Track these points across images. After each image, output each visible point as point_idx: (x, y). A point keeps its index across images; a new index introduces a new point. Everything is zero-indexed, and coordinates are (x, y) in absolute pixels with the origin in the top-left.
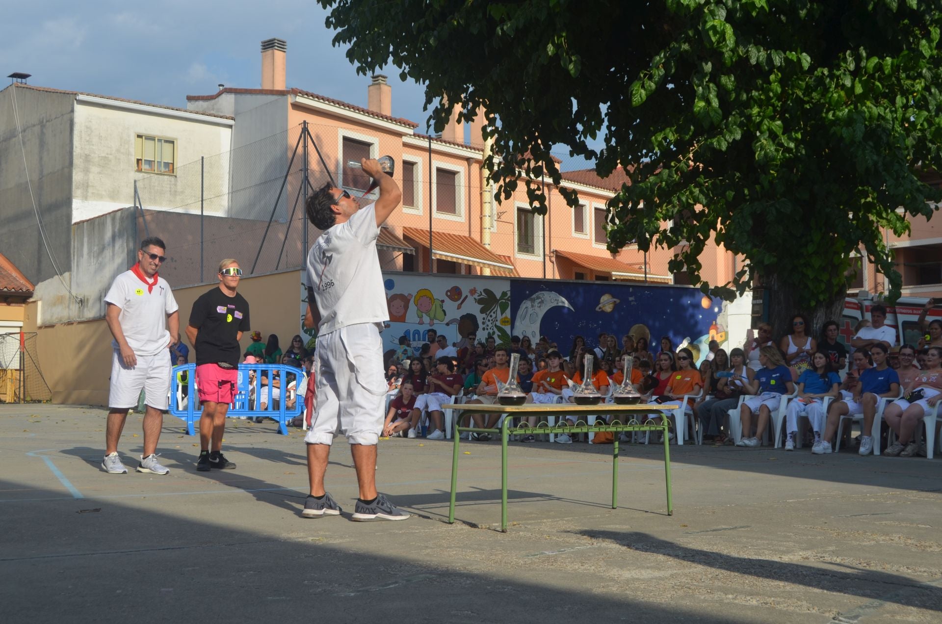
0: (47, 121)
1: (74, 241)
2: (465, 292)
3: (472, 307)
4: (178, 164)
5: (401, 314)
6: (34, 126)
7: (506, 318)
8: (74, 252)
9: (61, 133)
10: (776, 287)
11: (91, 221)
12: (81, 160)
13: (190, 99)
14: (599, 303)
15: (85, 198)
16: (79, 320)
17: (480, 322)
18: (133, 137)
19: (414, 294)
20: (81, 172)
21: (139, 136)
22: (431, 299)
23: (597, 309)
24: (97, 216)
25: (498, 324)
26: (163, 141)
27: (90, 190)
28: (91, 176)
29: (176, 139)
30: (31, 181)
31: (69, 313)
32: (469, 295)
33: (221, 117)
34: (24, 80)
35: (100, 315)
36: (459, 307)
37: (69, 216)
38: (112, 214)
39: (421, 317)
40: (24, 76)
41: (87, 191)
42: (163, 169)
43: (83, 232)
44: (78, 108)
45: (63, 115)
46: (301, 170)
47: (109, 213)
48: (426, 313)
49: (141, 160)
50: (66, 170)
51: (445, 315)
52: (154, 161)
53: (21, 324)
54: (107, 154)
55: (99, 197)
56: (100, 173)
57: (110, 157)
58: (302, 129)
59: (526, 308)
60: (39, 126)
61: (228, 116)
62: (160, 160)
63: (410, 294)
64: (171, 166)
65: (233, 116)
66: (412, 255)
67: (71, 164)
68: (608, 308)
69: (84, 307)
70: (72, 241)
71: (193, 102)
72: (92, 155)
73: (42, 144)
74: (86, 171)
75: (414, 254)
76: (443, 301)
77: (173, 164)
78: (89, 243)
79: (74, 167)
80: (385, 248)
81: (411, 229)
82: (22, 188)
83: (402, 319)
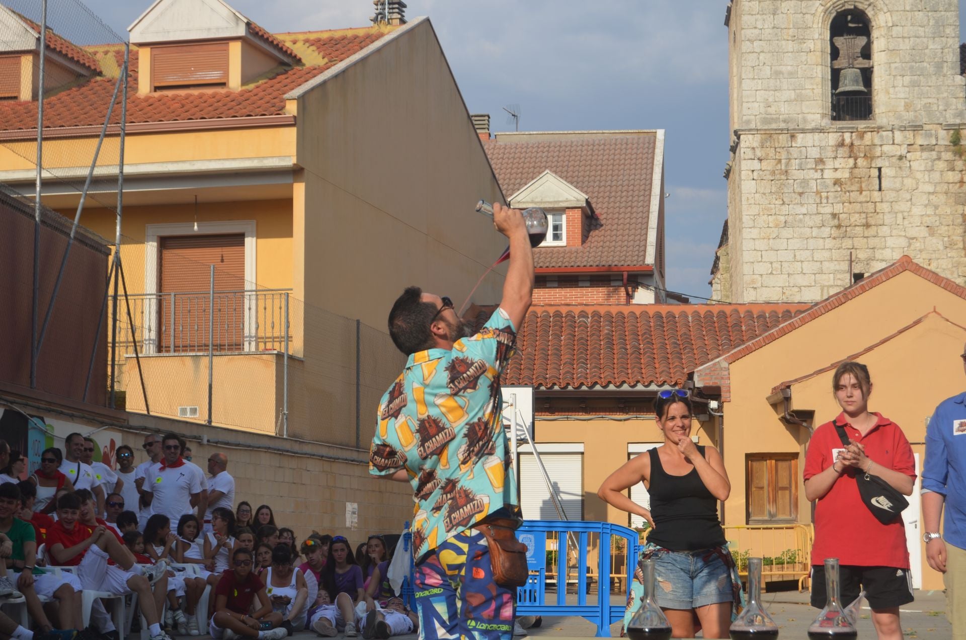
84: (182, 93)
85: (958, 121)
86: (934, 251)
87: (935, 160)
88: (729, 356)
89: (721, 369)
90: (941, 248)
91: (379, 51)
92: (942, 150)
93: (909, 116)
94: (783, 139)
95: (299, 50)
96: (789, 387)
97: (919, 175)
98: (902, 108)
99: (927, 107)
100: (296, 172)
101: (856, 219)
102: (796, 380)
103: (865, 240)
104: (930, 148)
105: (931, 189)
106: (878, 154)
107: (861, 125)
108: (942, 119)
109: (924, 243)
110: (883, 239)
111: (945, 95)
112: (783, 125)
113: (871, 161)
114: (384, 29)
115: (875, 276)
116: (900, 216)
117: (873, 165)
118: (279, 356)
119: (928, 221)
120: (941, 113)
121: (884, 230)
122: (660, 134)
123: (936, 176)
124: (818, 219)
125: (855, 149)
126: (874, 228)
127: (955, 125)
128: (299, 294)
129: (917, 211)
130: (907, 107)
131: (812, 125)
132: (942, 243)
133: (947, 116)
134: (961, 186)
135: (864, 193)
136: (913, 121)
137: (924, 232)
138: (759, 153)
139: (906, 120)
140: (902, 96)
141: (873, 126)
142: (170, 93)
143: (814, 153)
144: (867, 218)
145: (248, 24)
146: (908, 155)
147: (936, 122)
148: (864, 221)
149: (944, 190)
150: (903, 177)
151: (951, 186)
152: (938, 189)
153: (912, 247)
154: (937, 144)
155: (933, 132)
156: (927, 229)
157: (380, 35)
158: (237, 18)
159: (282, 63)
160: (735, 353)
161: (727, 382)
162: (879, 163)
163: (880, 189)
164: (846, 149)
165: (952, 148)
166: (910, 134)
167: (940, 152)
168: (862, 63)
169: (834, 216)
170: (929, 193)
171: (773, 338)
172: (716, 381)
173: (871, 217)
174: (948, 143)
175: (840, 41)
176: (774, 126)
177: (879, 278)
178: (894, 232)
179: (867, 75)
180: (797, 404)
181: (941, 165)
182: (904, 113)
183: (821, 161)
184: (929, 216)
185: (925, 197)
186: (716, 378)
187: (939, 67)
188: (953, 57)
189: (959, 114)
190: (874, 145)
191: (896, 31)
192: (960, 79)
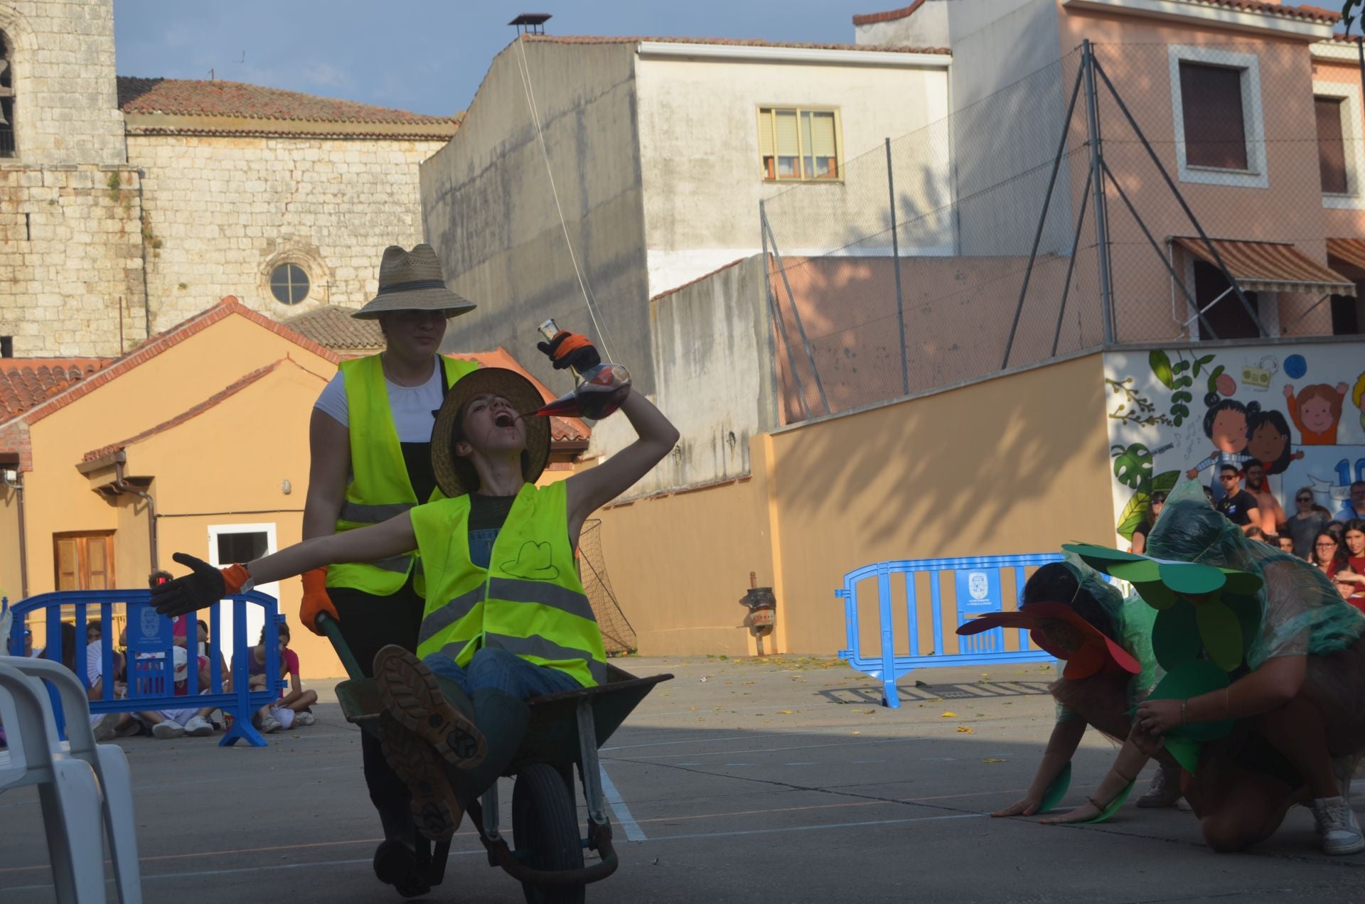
0: (587, 103)
1: (656, 332)
4: (845, 158)
5: (1326, 426)
6: (564, 114)
8: (658, 354)
9: (615, 121)
11: (685, 291)
12: (656, 171)
13: (860, 21)
15: (670, 245)
16: (677, 488)
18: (753, 113)
19: (1352, 381)
20: (659, 194)
21: (765, 110)
24: (694, 278)
26: (812, 115)
27: (679, 229)
28: (678, 201)
29: (838, 107)
30: (567, 223)
31: (657, 476)
33: (924, 51)
34: (539, 28)
35: (716, 476)
37: (643, 286)
38: (723, 273)
40: (538, 20)
41: (672, 232)
42: (817, 171)
43: (672, 315)
44: (644, 69)
45: (614, 86)
46: (1087, 144)
47: (718, 272)
49: (772, 157)
50: (631, 195)
52: (798, 157)
54: (706, 154)
55: (697, 240)
56: (694, 193)
57: (712, 158)
58: (1083, 57)
60: (574, 114)
61: (937, 46)
62: (809, 155)
63: (1341, 384)
64: (831, 163)
65: (947, 46)
66: (1349, 298)
67: (638, 180)
69: (684, 462)
70: (653, 333)
71: (866, 27)
72: (677, 159)
73: (582, 148)
74: (669, 191)
75: (1354, 294)
77: (835, 158)
78: (686, 335)
79: (644, 187)
80: (1288, 289)
81: (1344, 240)
82: (553, 239)
83: (1329, 438)
85: (116, 162)
86: (94, 310)
87: (91, 206)
88: (29, 416)
89: (20, 431)
90: (101, 306)
92: (100, 194)
93: (60, 154)
96: (122, 449)
97: (73, 223)
98: (52, 146)
99: (80, 145)
101: (2, 272)
102: (131, 441)
103: (13, 297)
104: (85, 192)
105: (88, 239)
106: (26, 197)
107: (5, 163)
108: (98, 159)
109: (82, 301)
110: (34, 297)
111: (101, 131)
113: (17, 205)
115: (197, 320)
116: (53, 270)
117: (20, 211)
119: (85, 276)
120: (97, 152)
121: (35, 287)
123: (93, 224)
126: (23, 284)
127: (113, 166)
129: (73, 264)
130: (58, 144)
132: (101, 301)
133: (105, 156)
134: (122, 237)
135: (10, 243)
136: (65, 161)
137: (81, 289)
139: (56, 159)
140: (52, 131)
141: (19, 164)
144: (14, 271)
146: (61, 200)
147: (92, 162)
148: (11, 275)
149: (103, 241)
150: (55, 225)
151: (110, 236)
152: (96, 239)
153: (68, 306)
154: (93, 188)
155: (89, 174)
156: (84, 285)
160: (37, 411)
161: (27, 447)
162: (26, 208)
163: (28, 239)
165: (111, 192)
166: (62, 176)
167: (96, 197)
168: (3, 91)
170: (86, 244)
171: (81, 394)
172: (13, 447)
173: (19, 271)
174: (105, 187)
177: (204, 322)
178: (47, 289)
179: (7, 106)
180: (134, 469)
181: (99, 212)
182: (54, 151)
184: (86, 270)
185: (81, 248)
186: (13, 443)
187: (93, 99)
188: (108, 89)
189: (118, 155)
190: (20, 187)
191: (42, 55)
192: (118, 115)
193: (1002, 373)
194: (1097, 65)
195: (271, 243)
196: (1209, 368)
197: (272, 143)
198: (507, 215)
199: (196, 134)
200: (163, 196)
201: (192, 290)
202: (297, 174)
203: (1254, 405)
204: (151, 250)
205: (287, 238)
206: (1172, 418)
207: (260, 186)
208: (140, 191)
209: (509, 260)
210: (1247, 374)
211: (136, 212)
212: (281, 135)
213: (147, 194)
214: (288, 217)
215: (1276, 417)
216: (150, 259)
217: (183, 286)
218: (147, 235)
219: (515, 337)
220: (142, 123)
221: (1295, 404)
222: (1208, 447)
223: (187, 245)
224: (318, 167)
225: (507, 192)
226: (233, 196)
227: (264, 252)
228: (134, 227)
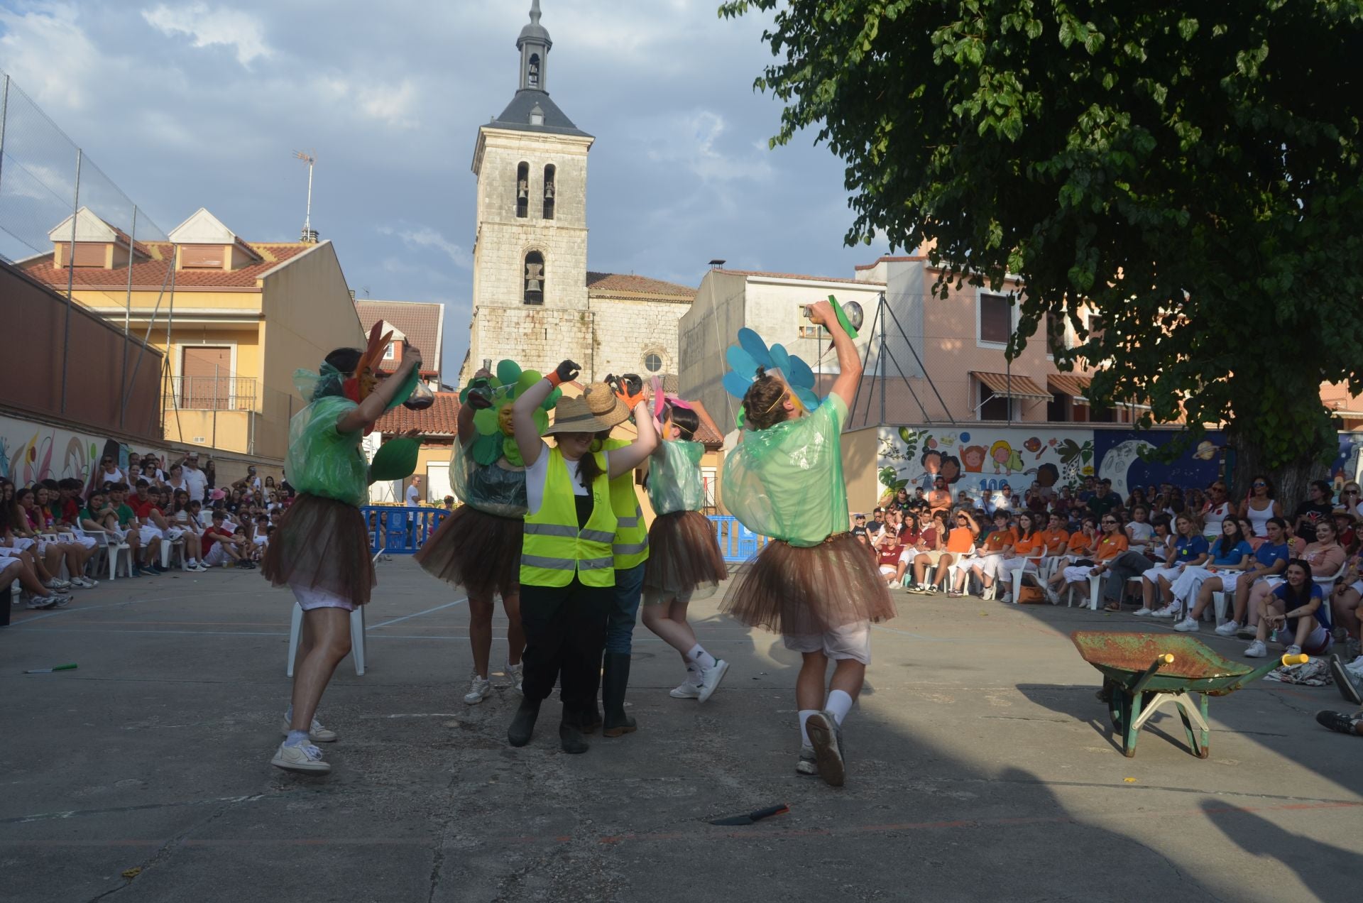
0: (730, 300)
2: (1044, 442)
3: (1052, 457)
5: (977, 465)
6: (723, 304)
7: (1089, 467)
9: (738, 308)
10: (1242, 446)
13: (858, 268)
14: (1196, 450)
17: (1060, 470)
18: (797, 308)
19: (991, 445)
21: (801, 307)
22: (1008, 451)
23: (1194, 456)
25: (1081, 473)
32: (1048, 445)
33: (875, 284)
34: (720, 266)
36: (1038, 457)
39: (997, 468)
40: (721, 262)
44: (749, 287)
45: (739, 294)
48: (1003, 464)
49: (804, 327)
51: (1023, 464)
53: (715, 469)
54: (774, 325)
57: (776, 327)
59: (1112, 457)
60: (726, 304)
61: (879, 283)
63: (986, 446)
65: (886, 282)
66: (1054, 404)
68: (1207, 456)
71: (859, 271)
72: (761, 326)
73: (728, 319)
75: (1056, 401)
76: (1020, 452)
82: (717, 356)
83: (978, 469)
84: (199, 271)
85: (584, 309)
87: (572, 326)
91: (305, 256)
92: (576, 322)
93: (561, 305)
94: (500, 311)
95: (261, 252)
97: (564, 334)
98: (558, 301)
99: (569, 301)
100: (261, 317)
101: (534, 353)
104: (570, 321)
105: (570, 340)
106: (546, 322)
107: (538, 307)
108: (576, 307)
111: (579, 296)
112: (500, 305)
113: (542, 325)
114: (308, 245)
116: (555, 353)
117: (543, 327)
118: (250, 413)
120: (576, 304)
121: (547, 359)
122: (442, 306)
123: (572, 334)
124: (515, 352)
125: (535, 319)
127: (582, 311)
128: (261, 380)
129: (563, 350)
130: (560, 300)
131: (514, 306)
133: (579, 306)
134: (584, 338)
135: (538, 340)
136: (563, 307)
138: (488, 318)
139: (559, 306)
140: (558, 294)
141: (544, 308)
142: (191, 271)
143: (515, 320)
144: (539, 352)
145: (236, 238)
146: (560, 323)
147: (574, 308)
148: (537, 354)
149: (576, 341)
150: (557, 334)
151: (579, 339)
152: (573, 341)
154: (573, 319)
155: (572, 313)
157: (305, 248)
158: (230, 234)
159: (253, 259)
162: (546, 326)
163: (546, 339)
164: (531, 319)
165: (580, 321)
166: (561, 313)
167: (574, 323)
168: (539, 277)
169: (523, 350)
170: (569, 342)
173: (541, 352)
174: (578, 319)
175: (529, 266)
176: (496, 305)
178: (552, 360)
179: (542, 283)
181: (575, 329)
182: (558, 303)
183: (518, 323)
187: (576, 282)
188: (583, 278)
189: (585, 306)
190: (544, 317)
191: (556, 263)
192: (586, 289)
193: (849, 431)
194: (886, 302)
195: (646, 345)
196: (926, 436)
197: (649, 303)
198: (704, 344)
199: (618, 298)
200: (602, 324)
201: (612, 363)
202: (659, 317)
203: (945, 453)
204: (596, 346)
205: (653, 344)
206: (907, 456)
207: (643, 321)
208: (593, 321)
209: (703, 364)
210: (942, 440)
211: (591, 330)
212: (654, 300)
213: (596, 323)
214: (654, 335)
215: (954, 459)
216: (595, 350)
217: (608, 362)
218: (595, 340)
219: (703, 396)
220: (595, 293)
221: (963, 454)
222: (922, 470)
223: (611, 344)
224: (668, 314)
225: (704, 335)
226: (632, 325)
227: (643, 349)
228: (589, 336)
